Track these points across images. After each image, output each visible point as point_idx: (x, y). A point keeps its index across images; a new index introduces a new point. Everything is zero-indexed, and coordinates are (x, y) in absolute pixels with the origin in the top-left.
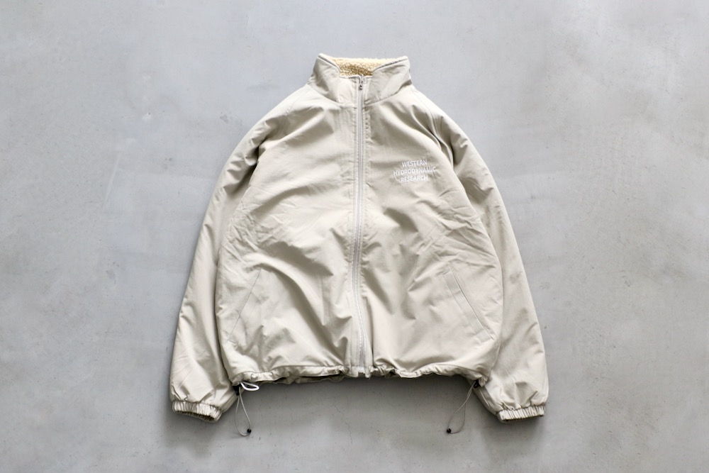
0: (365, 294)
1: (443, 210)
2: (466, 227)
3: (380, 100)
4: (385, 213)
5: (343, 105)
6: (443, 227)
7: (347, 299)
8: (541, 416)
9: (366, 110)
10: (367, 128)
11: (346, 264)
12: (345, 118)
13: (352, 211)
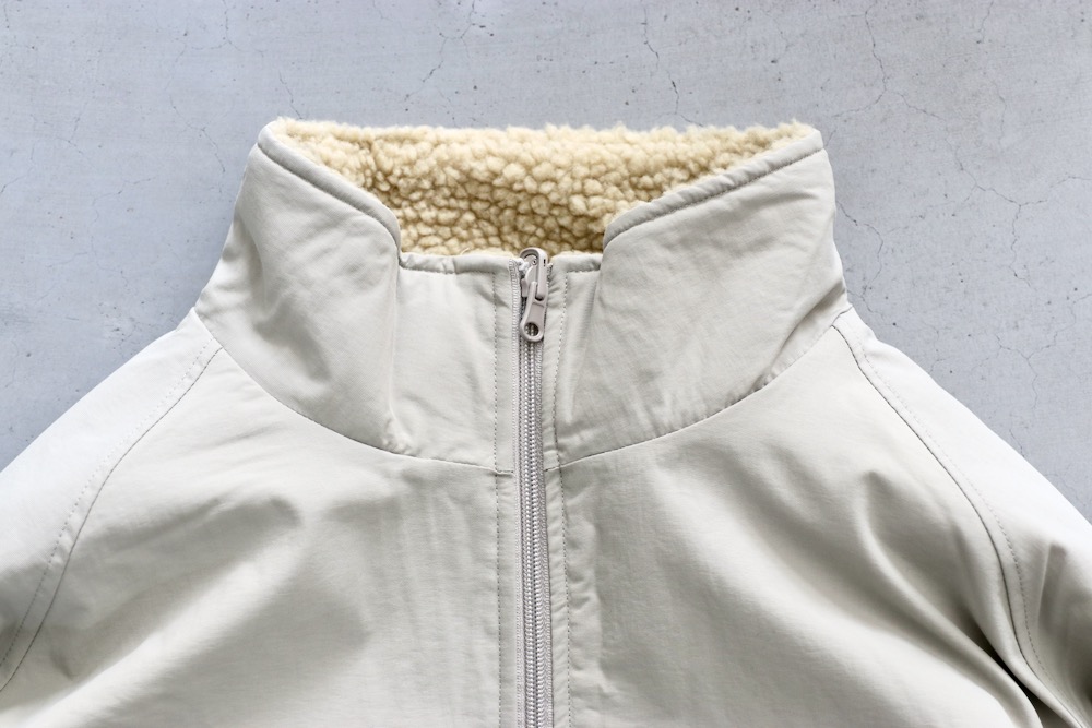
3: (658, 430)
5: (424, 464)
9: (568, 489)
10: (575, 602)
12: (436, 544)
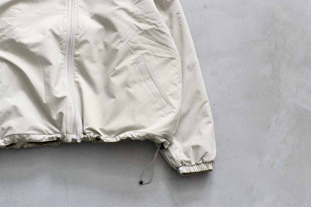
0: (77, 79)
1: (137, 16)
2: (154, 28)
4: (92, 18)
6: (137, 28)
7: (63, 83)
8: (211, 170)
11: (62, 56)
13: (66, 16)
